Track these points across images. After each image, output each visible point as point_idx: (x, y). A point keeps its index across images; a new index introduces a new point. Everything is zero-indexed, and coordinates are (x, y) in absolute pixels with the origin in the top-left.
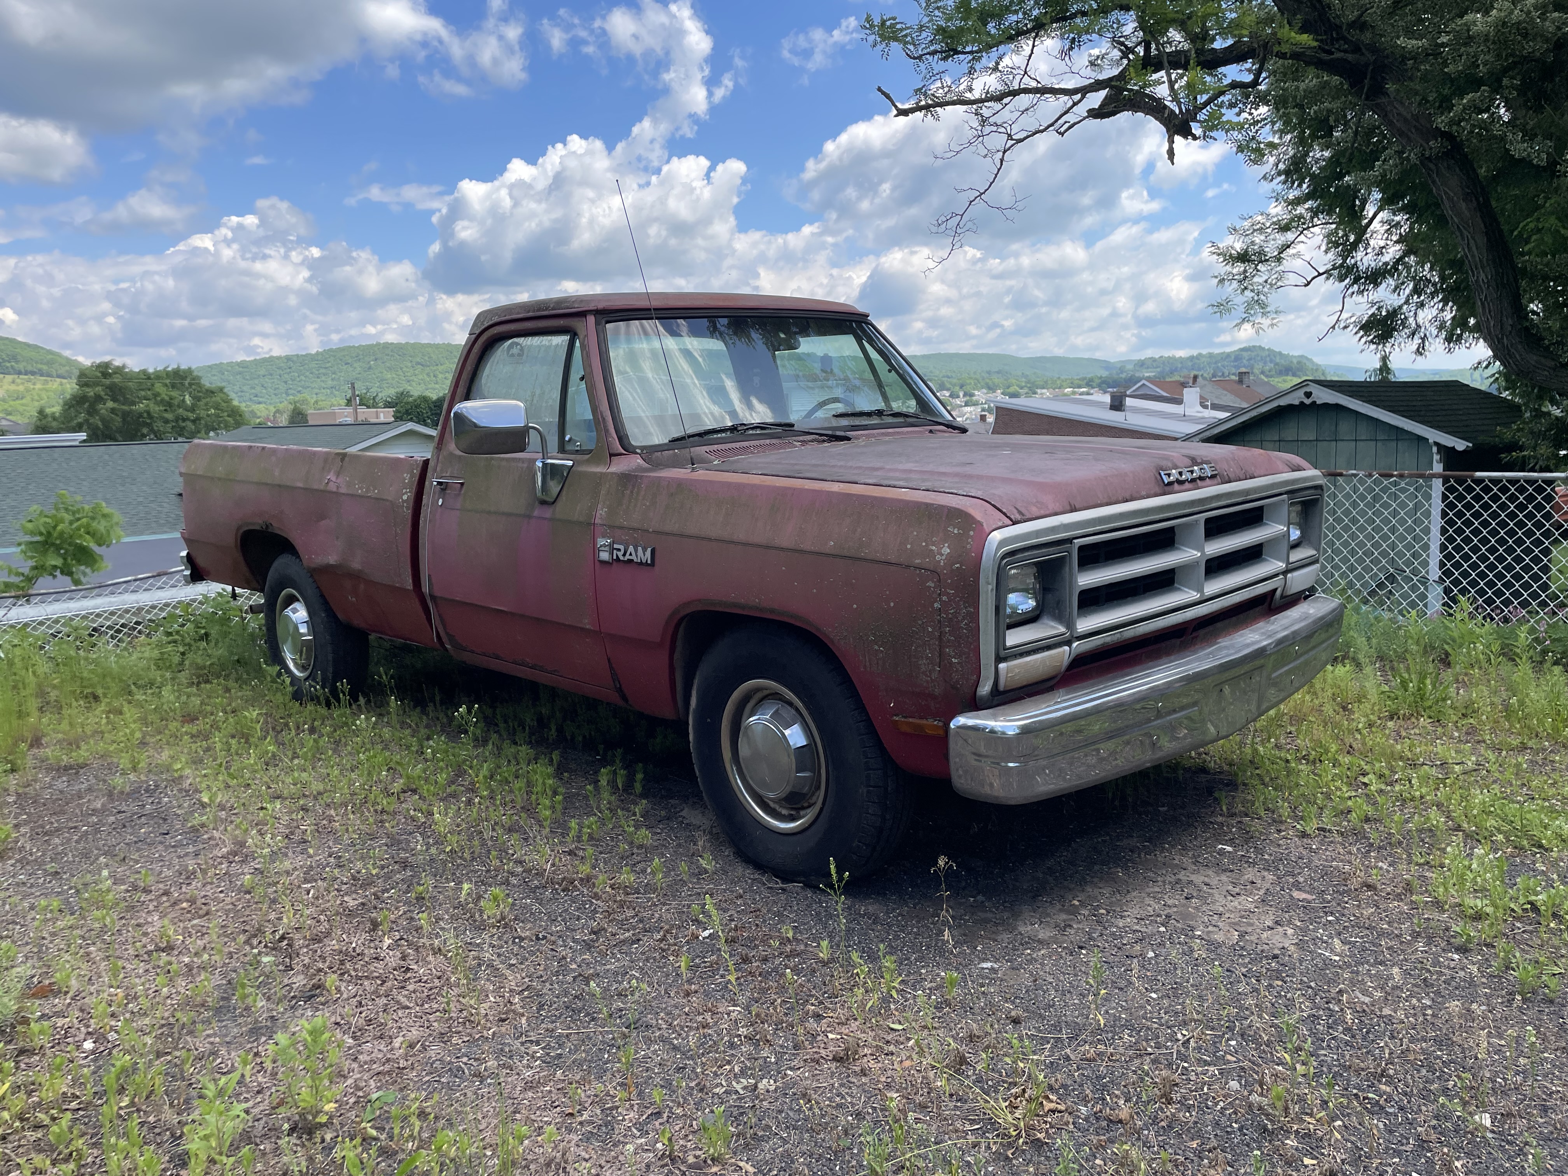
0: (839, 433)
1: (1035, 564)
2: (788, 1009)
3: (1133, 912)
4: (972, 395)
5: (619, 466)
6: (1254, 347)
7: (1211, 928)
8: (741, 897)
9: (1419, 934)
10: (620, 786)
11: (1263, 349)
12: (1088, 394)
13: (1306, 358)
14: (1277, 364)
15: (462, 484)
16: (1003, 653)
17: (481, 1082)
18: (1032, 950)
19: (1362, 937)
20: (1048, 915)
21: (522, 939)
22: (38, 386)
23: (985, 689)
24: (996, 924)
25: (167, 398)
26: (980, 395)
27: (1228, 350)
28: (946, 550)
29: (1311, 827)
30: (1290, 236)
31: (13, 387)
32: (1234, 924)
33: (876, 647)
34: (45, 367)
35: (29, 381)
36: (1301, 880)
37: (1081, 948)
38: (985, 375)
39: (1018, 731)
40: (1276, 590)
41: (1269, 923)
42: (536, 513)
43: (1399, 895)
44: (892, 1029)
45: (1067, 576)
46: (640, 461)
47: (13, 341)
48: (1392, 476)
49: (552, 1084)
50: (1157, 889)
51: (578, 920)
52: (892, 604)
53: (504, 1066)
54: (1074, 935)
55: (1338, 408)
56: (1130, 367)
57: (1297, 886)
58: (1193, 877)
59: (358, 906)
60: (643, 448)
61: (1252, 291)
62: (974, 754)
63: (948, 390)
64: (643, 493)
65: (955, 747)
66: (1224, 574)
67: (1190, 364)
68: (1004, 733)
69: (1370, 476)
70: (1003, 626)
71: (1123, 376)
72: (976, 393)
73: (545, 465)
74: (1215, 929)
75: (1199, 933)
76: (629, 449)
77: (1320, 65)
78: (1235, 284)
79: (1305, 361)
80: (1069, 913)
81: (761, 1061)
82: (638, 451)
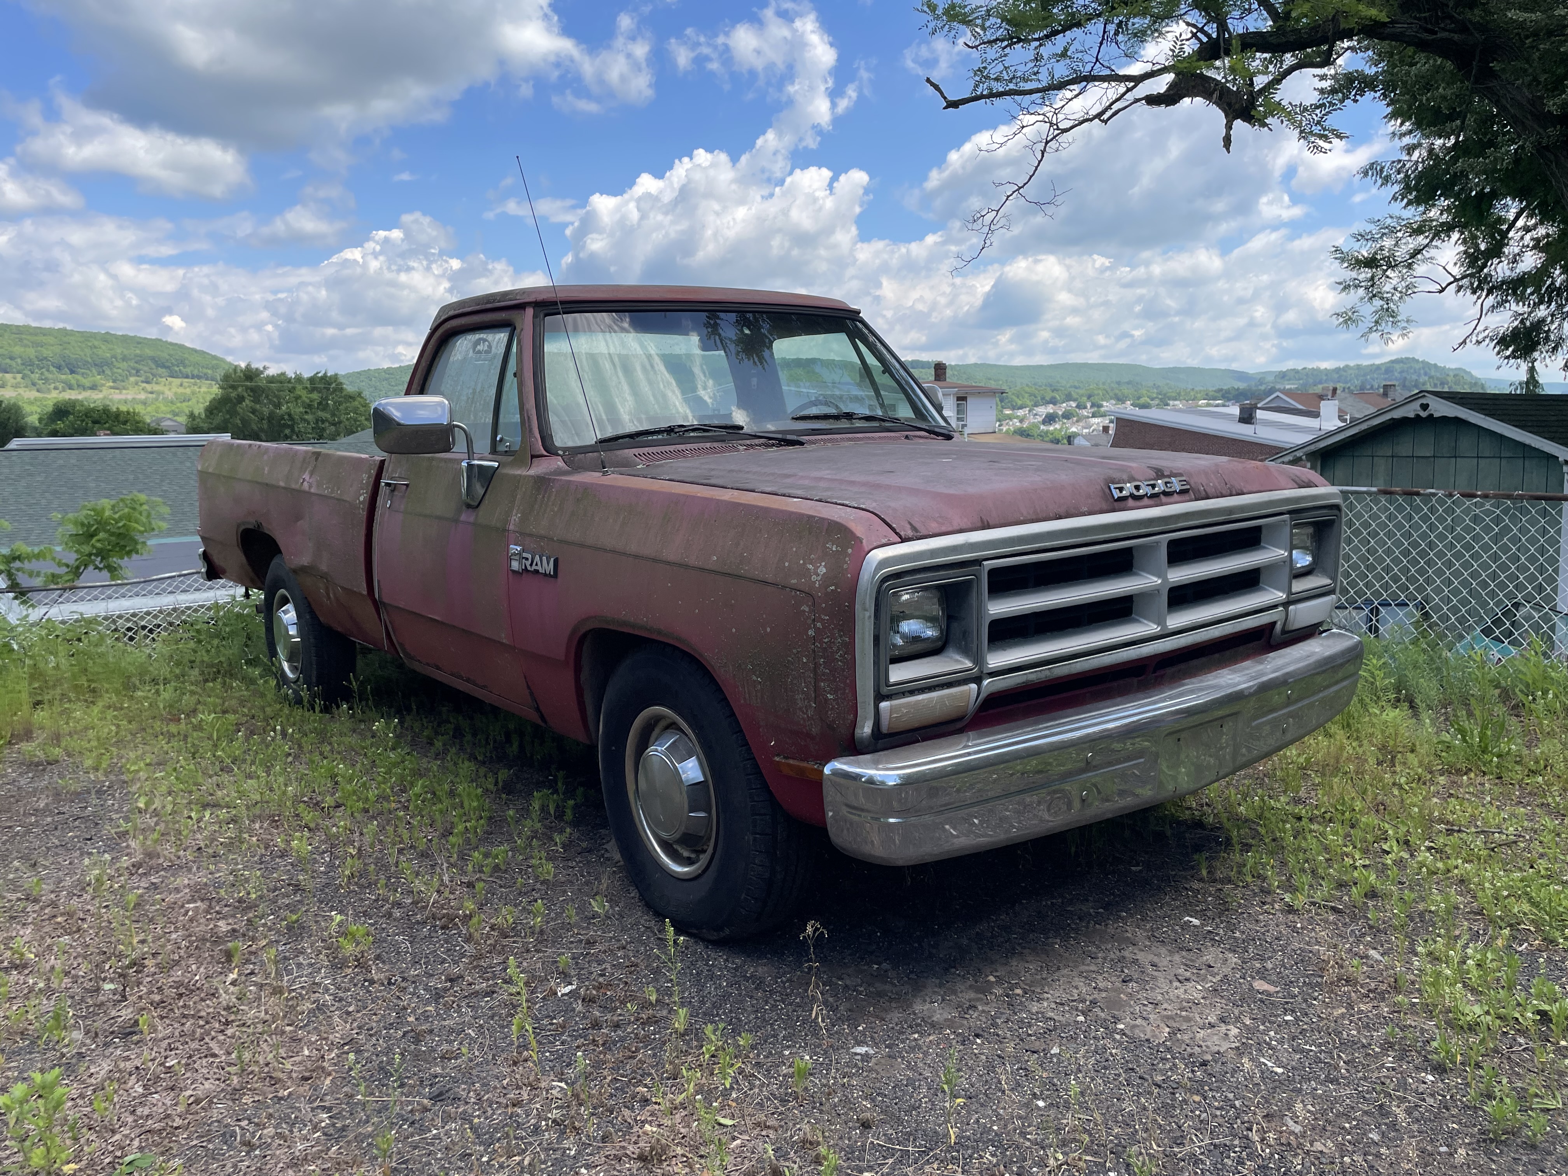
0: (789, 437)
1: (938, 587)
2: (617, 1089)
3: (1054, 994)
4: (1100, 406)
5: (539, 468)
6: (1407, 359)
7: (1139, 1021)
8: (624, 948)
9: (1391, 1046)
10: (552, 812)
11: (1417, 361)
12: (1224, 406)
13: (1464, 371)
14: (1431, 377)
15: (407, 485)
16: (885, 690)
17: (248, 1153)
18: (921, 1035)
19: (1320, 1045)
20: (954, 993)
21: (372, 982)
22: (204, 389)
23: (866, 729)
24: (891, 1000)
25: (308, 401)
26: (1108, 405)
27: (1378, 362)
28: (822, 570)
29: (1300, 901)
30: (1421, 240)
31: (181, 390)
32: (1169, 1017)
33: (754, 678)
34: (210, 372)
35: (195, 384)
36: (1269, 965)
37: (977, 1036)
38: (1114, 385)
39: (899, 781)
40: (1275, 623)
41: (1212, 1019)
42: (463, 517)
43: (1383, 992)
44: (720, 1124)
45: (974, 603)
46: (560, 463)
47: (182, 347)
48: (1475, 496)
49: (319, 1162)
50: (1093, 968)
51: (442, 963)
52: (768, 630)
53: (280, 1136)
54: (975, 1019)
55: (1458, 422)
56: (1271, 378)
57: (1262, 974)
58: (1140, 956)
59: (228, 931)
60: (565, 449)
61: (1382, 298)
62: (848, 806)
63: (1074, 400)
64: (553, 498)
65: (829, 794)
66: (1204, 604)
67: (1336, 376)
68: (883, 783)
69: (1451, 495)
70: (884, 658)
71: (1263, 388)
72: (1105, 404)
73: (470, 466)
74: (1144, 1023)
75: (1121, 1026)
76: (551, 450)
77: (1422, 46)
78: (1361, 292)
79: (1462, 374)
80: (979, 990)
81: (558, 1155)
82: (560, 452)
